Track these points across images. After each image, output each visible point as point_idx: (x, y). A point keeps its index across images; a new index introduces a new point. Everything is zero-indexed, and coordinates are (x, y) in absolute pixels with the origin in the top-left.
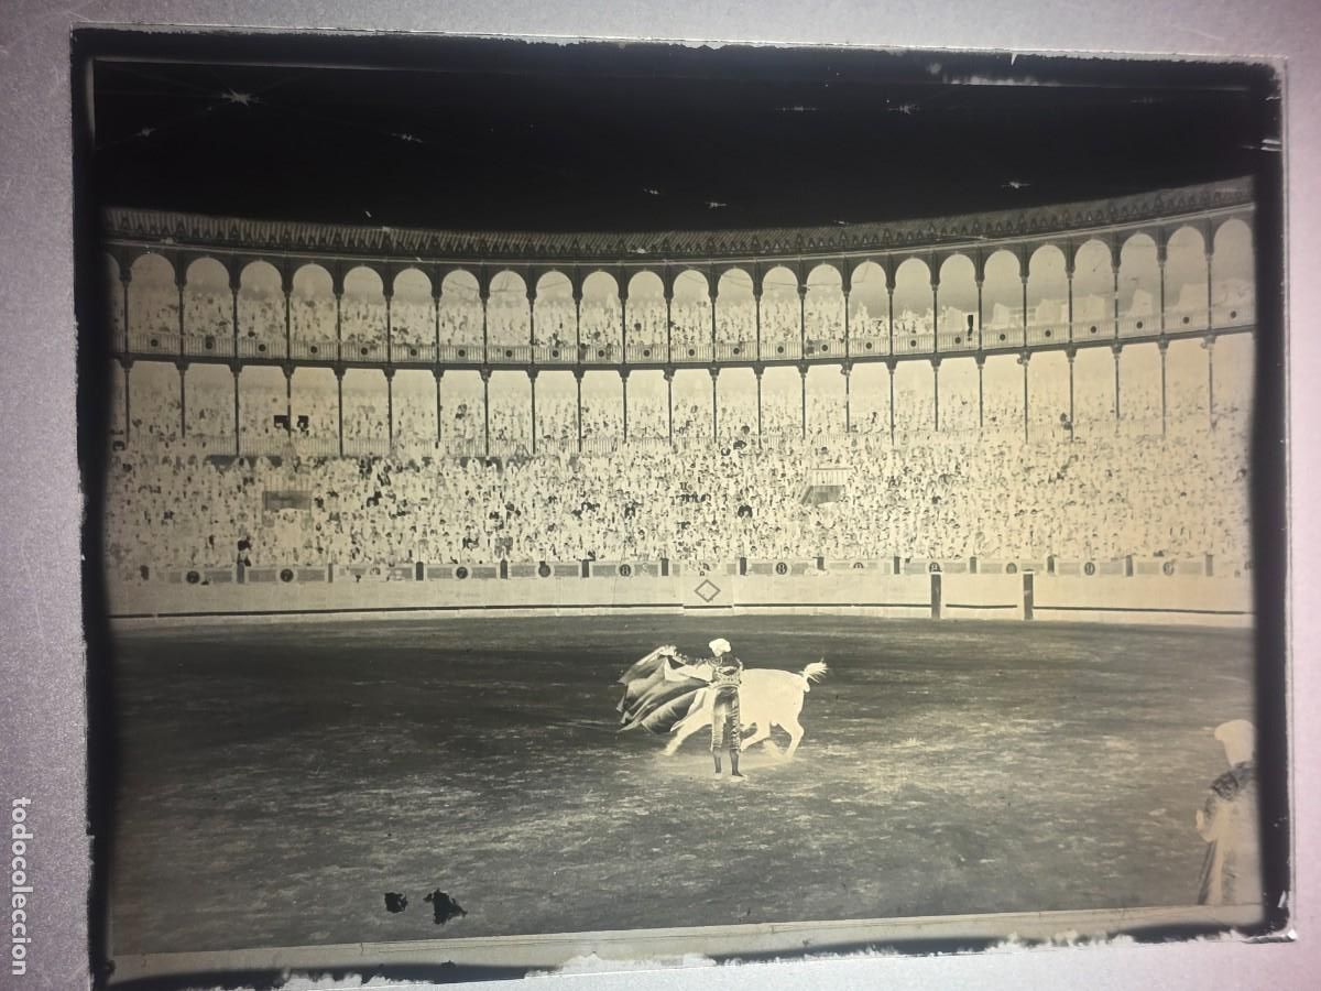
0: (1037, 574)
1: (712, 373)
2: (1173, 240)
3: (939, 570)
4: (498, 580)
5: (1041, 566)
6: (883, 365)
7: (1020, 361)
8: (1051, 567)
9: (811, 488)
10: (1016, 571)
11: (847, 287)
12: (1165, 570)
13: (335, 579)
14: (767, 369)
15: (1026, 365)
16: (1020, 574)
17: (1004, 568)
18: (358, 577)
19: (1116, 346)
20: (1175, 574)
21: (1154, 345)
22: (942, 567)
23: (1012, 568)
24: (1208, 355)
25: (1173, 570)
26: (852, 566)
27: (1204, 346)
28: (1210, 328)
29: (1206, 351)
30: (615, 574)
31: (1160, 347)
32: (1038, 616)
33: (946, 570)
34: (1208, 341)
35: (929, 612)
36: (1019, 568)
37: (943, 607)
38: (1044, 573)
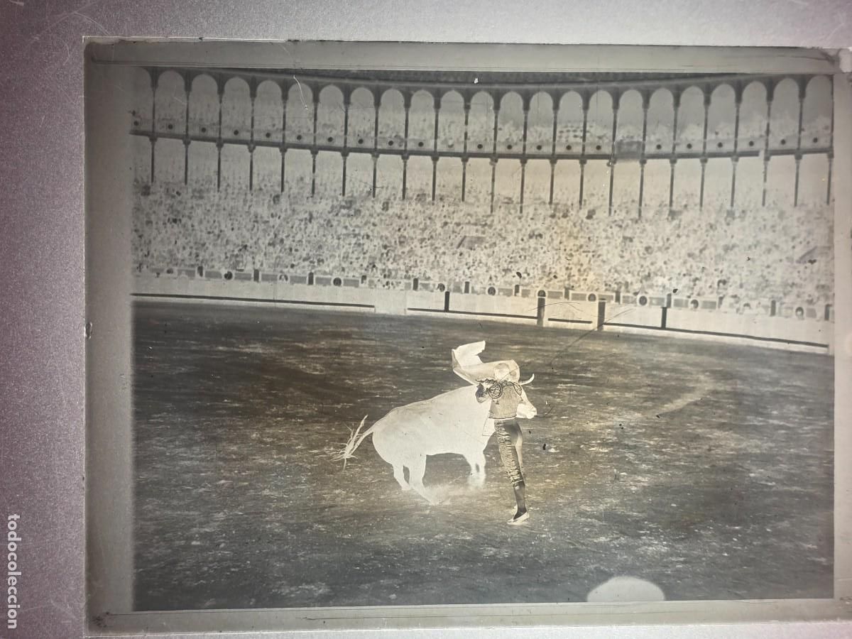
0: (609, 302)
1: (403, 158)
2: (716, 92)
3: (544, 295)
4: (252, 282)
6: (518, 161)
9: (465, 237)
10: (594, 300)
11: (497, 107)
14: (441, 158)
16: (597, 302)
17: (587, 297)
18: (158, 274)
22: (547, 294)
23: (592, 298)
26: (487, 289)
28: (735, 151)
30: (330, 285)
32: (606, 328)
33: (549, 296)
35: (535, 321)
36: (597, 298)
37: (545, 320)
38: (613, 302)
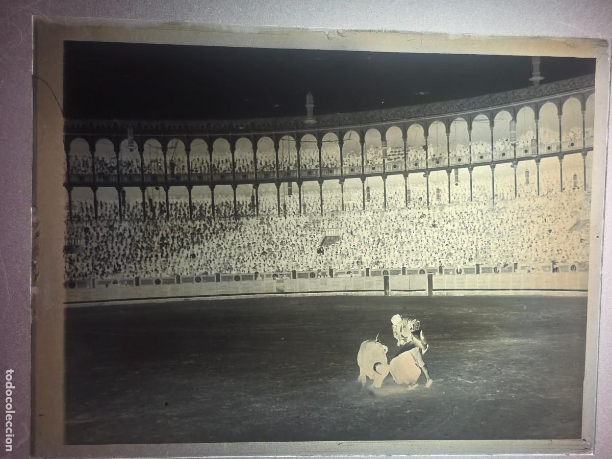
0: (435, 274)
3: (388, 274)
5: (436, 270)
6: (359, 179)
7: (424, 176)
8: (441, 271)
9: (326, 237)
10: (424, 273)
12: (495, 271)
13: (96, 286)
15: (428, 177)
16: (426, 275)
17: (418, 272)
18: (107, 285)
19: (470, 167)
20: (500, 272)
21: (489, 167)
22: (389, 273)
23: (422, 272)
24: (514, 170)
25: (498, 271)
26: (346, 273)
27: (512, 166)
29: (513, 169)
30: (232, 280)
31: (491, 167)
32: (434, 293)
33: (391, 274)
34: (513, 164)
35: (383, 293)
36: (426, 272)
37: (390, 291)
38: (437, 274)
